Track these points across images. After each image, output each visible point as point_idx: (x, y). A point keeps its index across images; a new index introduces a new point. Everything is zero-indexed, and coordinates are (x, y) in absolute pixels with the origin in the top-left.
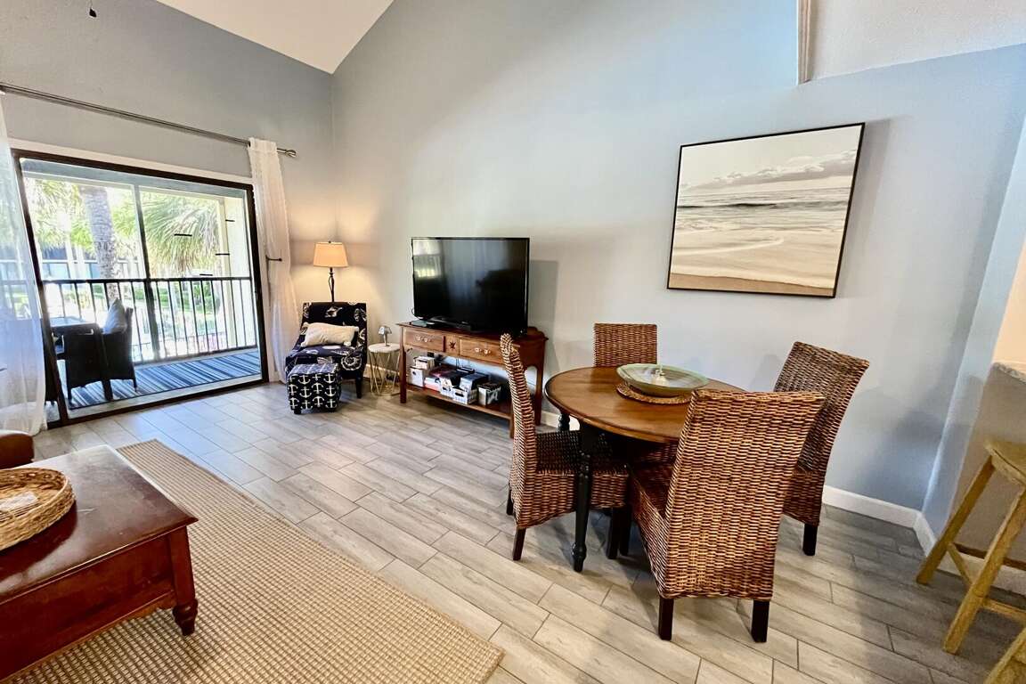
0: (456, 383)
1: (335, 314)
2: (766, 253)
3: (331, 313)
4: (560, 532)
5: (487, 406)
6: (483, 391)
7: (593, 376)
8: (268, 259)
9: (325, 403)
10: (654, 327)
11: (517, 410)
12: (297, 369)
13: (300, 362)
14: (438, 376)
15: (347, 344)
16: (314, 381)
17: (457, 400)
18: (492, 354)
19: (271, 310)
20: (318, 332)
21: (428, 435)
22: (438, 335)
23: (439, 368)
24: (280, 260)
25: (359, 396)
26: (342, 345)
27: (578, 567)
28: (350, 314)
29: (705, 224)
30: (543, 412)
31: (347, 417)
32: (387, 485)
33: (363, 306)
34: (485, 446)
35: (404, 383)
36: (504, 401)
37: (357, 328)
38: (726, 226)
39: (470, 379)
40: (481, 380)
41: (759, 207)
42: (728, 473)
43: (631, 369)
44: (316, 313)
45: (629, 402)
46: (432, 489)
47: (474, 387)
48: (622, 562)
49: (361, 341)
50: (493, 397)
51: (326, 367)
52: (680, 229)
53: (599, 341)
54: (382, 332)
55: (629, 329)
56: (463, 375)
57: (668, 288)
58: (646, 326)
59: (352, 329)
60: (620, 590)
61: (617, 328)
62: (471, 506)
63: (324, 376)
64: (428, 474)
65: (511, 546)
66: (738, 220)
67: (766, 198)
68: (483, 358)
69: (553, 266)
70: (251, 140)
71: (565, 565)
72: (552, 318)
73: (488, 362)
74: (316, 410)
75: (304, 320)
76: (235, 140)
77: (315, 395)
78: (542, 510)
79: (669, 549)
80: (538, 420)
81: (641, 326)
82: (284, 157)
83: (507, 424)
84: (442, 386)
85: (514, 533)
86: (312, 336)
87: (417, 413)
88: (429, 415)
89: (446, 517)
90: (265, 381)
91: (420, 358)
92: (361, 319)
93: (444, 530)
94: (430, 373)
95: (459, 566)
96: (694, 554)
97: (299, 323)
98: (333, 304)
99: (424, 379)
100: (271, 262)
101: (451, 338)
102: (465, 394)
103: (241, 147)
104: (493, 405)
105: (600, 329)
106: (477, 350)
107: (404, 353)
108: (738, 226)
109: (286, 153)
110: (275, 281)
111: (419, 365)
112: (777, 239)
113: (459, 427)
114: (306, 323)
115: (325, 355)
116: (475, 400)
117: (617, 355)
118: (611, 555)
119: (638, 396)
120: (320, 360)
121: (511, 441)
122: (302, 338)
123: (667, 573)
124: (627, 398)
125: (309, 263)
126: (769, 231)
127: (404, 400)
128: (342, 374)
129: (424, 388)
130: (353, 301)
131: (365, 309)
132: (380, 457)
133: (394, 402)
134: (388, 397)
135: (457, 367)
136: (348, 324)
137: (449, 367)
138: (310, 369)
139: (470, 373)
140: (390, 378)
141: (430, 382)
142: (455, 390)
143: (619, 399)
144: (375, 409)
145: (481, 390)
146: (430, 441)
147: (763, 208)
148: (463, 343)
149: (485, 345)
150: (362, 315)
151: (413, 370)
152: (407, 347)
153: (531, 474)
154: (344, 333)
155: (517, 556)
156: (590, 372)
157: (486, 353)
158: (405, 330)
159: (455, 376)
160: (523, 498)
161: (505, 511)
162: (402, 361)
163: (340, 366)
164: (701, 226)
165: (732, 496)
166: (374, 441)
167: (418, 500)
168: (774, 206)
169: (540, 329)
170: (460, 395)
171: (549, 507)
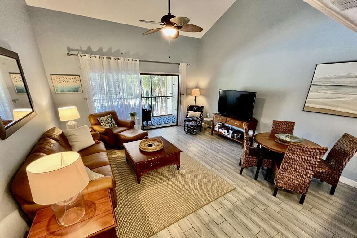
0: (228, 132)
1: (196, 109)
2: (344, 102)
3: (195, 108)
4: (253, 172)
5: (236, 139)
6: (236, 135)
7: (270, 135)
8: (181, 94)
9: (193, 132)
10: (294, 123)
11: (245, 141)
12: (187, 123)
13: (188, 121)
14: (223, 129)
15: (198, 117)
16: (191, 127)
17: (228, 136)
18: (240, 125)
19: (180, 107)
20: (191, 113)
21: (220, 144)
22: (225, 118)
23: (223, 127)
24: (184, 94)
25: (201, 131)
26: (197, 117)
27: (256, 179)
28: (199, 109)
29: (321, 91)
30: (254, 143)
31: (198, 136)
32: (210, 154)
33: (203, 107)
34: (234, 149)
35: (213, 130)
36: (241, 138)
37: (201, 113)
38: (329, 92)
39: (232, 131)
40: (235, 131)
41: (344, 87)
42: (297, 162)
43: (280, 135)
44: (191, 108)
45: (277, 144)
46: (220, 156)
47: (233, 133)
48: (268, 181)
49: (202, 117)
50: (238, 137)
51: (194, 123)
52: (311, 92)
53: (274, 125)
54: (208, 115)
55: (285, 123)
56: (231, 130)
57: (303, 110)
58: (291, 122)
59: (199, 113)
60: (266, 186)
61: (280, 122)
62: (230, 162)
63: (194, 126)
64: (219, 153)
65: (239, 172)
66: (335, 90)
67: (348, 84)
68: (237, 126)
69: (264, 100)
70: (180, 63)
71: (253, 178)
72: (261, 116)
73: (238, 127)
74: (191, 134)
75: (188, 110)
76: (177, 64)
77: (191, 130)
78: (248, 164)
79: (279, 177)
80: (251, 145)
81: (289, 122)
82: (187, 66)
83: (242, 145)
84: (224, 132)
85: (240, 169)
86: (190, 114)
87: (216, 138)
88: (219, 139)
89: (224, 163)
90: (177, 125)
91: (218, 123)
92: (202, 110)
93: (223, 165)
94: (220, 128)
95: (227, 172)
96: (285, 179)
97: (186, 111)
98: (195, 106)
99: (219, 129)
100: (182, 95)
101: (228, 119)
102: (230, 135)
103: (177, 65)
104: (238, 139)
105: (275, 122)
106: (235, 123)
107: (214, 122)
108: (334, 92)
109: (187, 65)
110: (182, 100)
111: (218, 125)
112: (350, 98)
113: (228, 143)
114: (188, 111)
115: (194, 120)
116: (233, 136)
117: (279, 130)
118: (266, 179)
119: (280, 142)
120: (192, 121)
121: (242, 149)
122: (187, 115)
123: (277, 182)
124: (277, 142)
125: (190, 94)
126: (346, 95)
127: (212, 134)
128: (197, 126)
129: (218, 132)
130: (200, 105)
131: (203, 108)
132: (207, 147)
133: (209, 134)
134: (208, 133)
135: (228, 127)
136: (198, 112)
137: (226, 126)
138: (190, 124)
139: (232, 129)
140: (209, 127)
141: (220, 130)
142: (227, 133)
143: (275, 142)
144: (205, 135)
145: (235, 134)
146: (220, 146)
147: (347, 87)
148: (231, 121)
149: (238, 122)
150: (202, 109)
151: (216, 126)
152: (215, 120)
153: (247, 156)
154: (198, 114)
155: (241, 174)
156: (269, 134)
157: (238, 124)
158: (215, 115)
159: (228, 129)
160: (244, 161)
161: (239, 165)
162: (213, 123)
163: (197, 123)
164: (319, 91)
165: (298, 168)
166: (205, 143)
167: (217, 158)
168: (351, 86)
169: (256, 119)
170: (229, 135)
171: (250, 164)
